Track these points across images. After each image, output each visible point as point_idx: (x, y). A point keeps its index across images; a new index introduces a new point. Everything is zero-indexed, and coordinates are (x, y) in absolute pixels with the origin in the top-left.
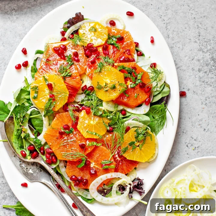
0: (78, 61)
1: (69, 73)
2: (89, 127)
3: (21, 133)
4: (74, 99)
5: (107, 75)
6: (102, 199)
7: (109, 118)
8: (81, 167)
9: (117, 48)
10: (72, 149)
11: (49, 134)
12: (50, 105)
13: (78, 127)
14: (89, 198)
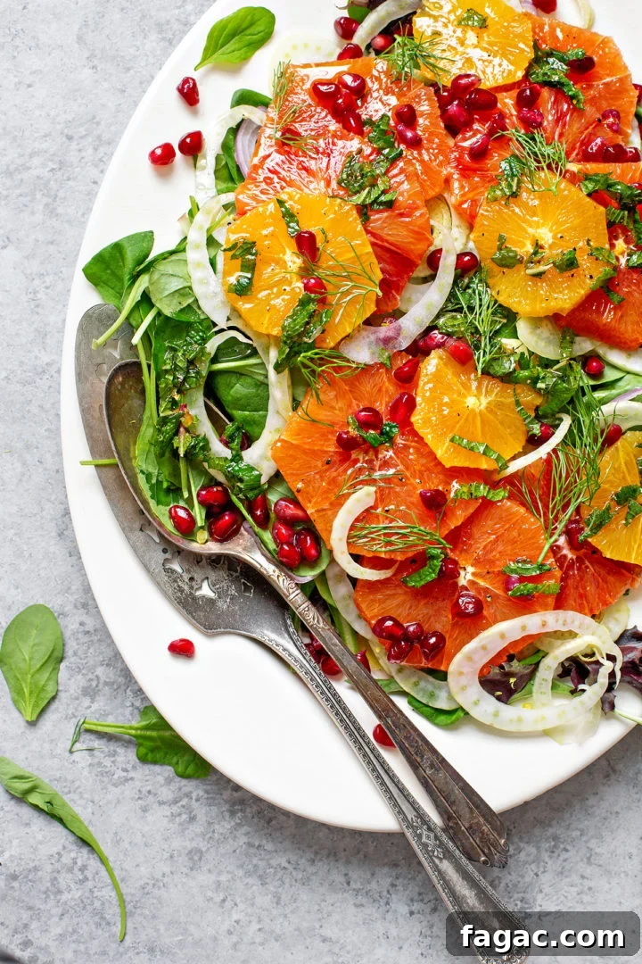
0: (416, 143)
1: (384, 192)
2: (462, 421)
3: (177, 433)
4: (396, 299)
5: (539, 212)
6: (496, 715)
7: (540, 389)
8: (423, 583)
9: (575, 102)
10: (387, 511)
11: (294, 442)
12: (308, 323)
13: (416, 419)
14: (442, 704)
